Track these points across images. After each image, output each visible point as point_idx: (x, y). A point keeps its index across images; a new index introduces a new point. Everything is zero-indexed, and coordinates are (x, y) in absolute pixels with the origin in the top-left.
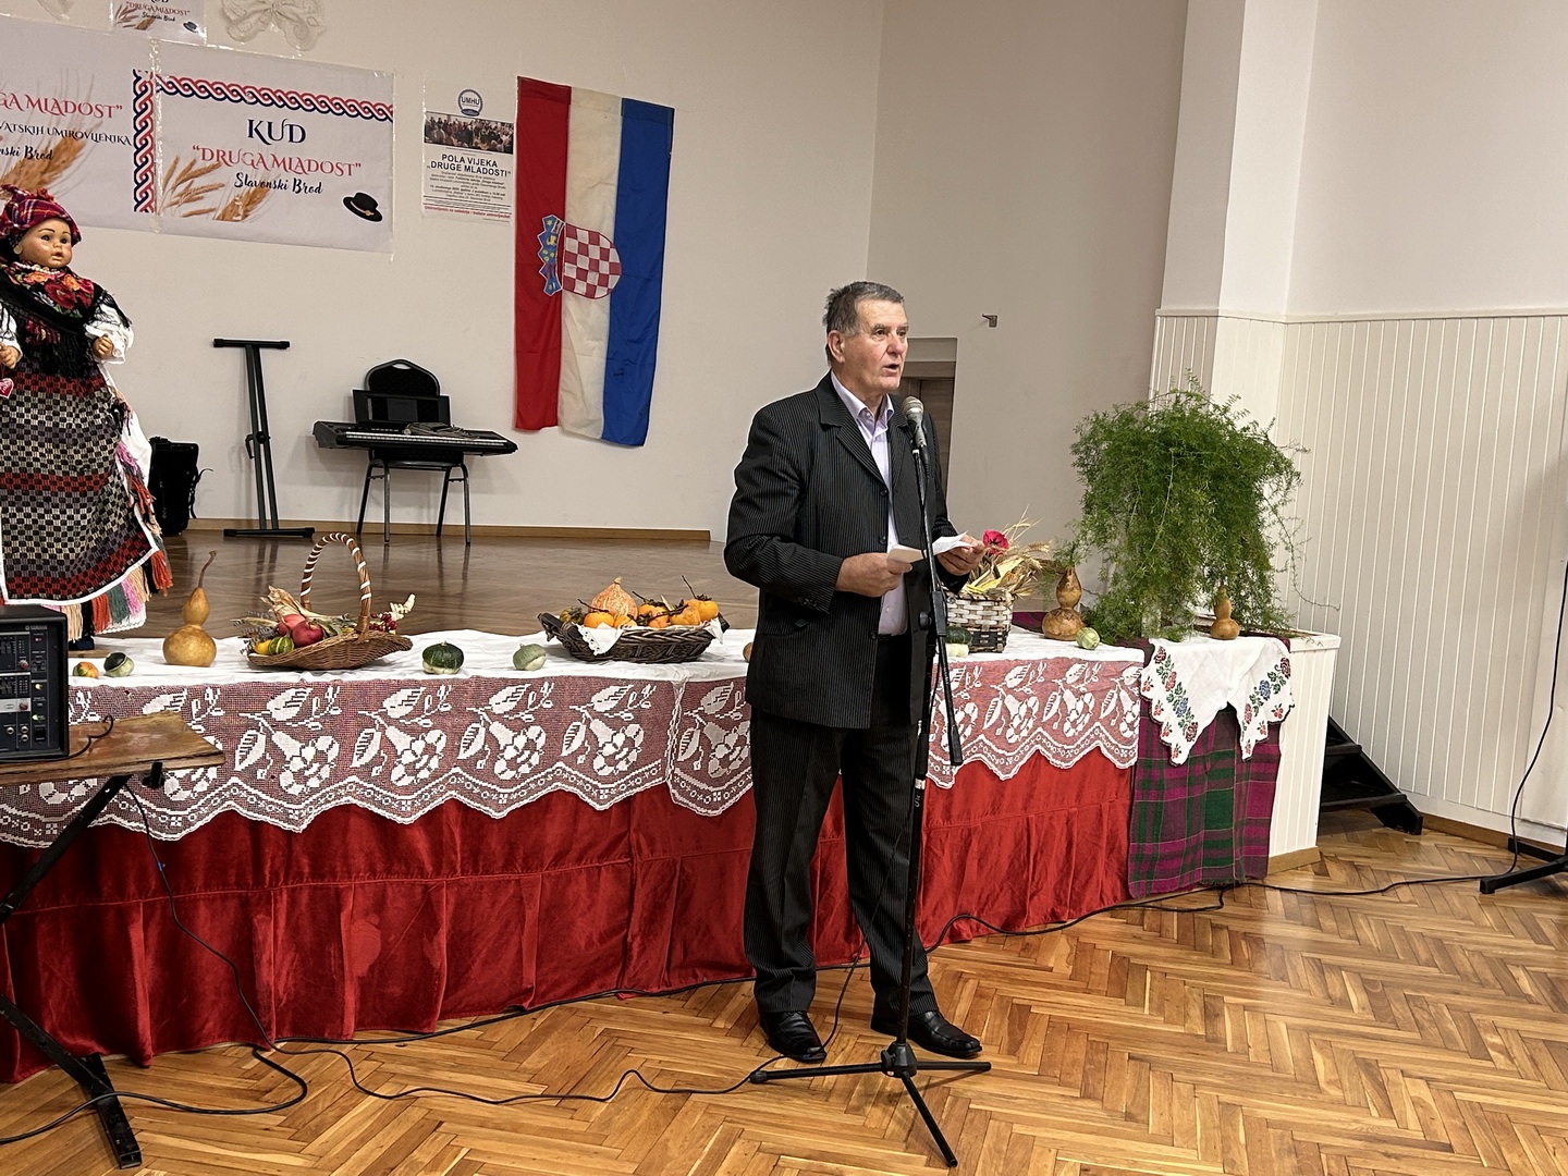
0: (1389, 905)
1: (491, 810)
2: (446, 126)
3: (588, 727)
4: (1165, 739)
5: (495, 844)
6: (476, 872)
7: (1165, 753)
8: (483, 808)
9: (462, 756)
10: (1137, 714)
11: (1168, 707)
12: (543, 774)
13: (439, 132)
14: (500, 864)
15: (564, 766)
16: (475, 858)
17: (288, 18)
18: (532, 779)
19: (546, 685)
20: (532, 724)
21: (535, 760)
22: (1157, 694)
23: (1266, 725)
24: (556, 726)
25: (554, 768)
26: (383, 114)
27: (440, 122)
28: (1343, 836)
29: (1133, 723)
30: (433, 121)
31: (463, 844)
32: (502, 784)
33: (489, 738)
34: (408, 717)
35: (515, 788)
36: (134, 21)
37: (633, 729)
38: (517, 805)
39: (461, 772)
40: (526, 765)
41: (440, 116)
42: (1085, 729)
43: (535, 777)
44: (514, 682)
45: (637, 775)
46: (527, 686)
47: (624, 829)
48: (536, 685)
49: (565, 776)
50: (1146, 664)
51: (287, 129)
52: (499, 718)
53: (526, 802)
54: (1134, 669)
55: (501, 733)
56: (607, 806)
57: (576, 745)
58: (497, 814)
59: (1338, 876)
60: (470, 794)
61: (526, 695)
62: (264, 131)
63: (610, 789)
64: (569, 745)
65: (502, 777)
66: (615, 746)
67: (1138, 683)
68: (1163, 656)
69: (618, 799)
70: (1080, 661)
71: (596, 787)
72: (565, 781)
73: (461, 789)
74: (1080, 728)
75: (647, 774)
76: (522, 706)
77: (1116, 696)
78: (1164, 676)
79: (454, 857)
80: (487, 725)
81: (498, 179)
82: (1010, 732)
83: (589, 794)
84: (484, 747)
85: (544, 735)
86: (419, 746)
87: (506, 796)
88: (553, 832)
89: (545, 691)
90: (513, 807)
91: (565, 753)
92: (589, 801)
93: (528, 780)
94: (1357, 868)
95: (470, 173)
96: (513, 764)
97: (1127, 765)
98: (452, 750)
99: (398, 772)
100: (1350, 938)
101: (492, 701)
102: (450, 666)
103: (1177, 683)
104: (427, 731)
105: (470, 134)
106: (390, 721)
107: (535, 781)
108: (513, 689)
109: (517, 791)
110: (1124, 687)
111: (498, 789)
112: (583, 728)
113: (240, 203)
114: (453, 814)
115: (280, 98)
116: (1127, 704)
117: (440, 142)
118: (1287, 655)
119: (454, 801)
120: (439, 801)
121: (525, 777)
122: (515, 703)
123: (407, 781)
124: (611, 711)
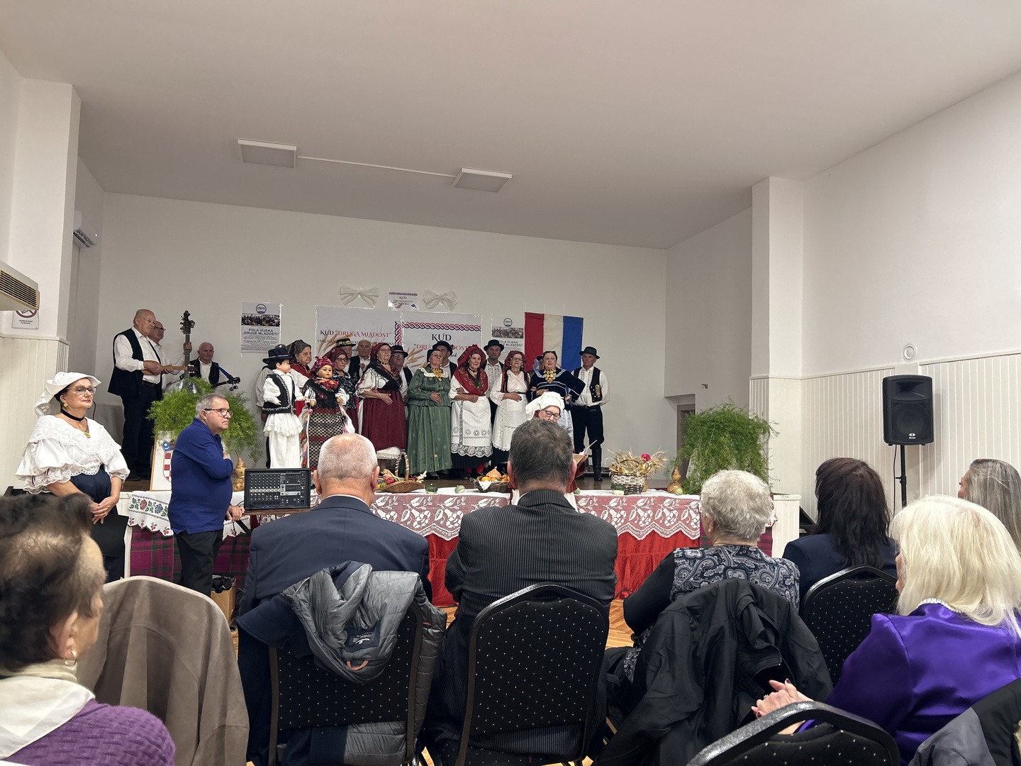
1: (445, 538)
2: (499, 331)
5: (446, 548)
6: (441, 558)
8: (443, 537)
9: (436, 519)
13: (497, 333)
16: (441, 553)
17: (445, 300)
19: (463, 498)
20: (458, 510)
26: (477, 328)
27: (497, 330)
30: (495, 330)
31: (437, 548)
32: (449, 529)
33: (444, 514)
34: (418, 506)
35: (453, 531)
36: (395, 306)
39: (435, 525)
41: (497, 328)
42: (675, 523)
44: (452, 497)
46: (456, 498)
48: (460, 497)
52: (448, 508)
55: (448, 513)
58: (447, 539)
60: (438, 532)
61: (456, 501)
65: (449, 527)
70: (669, 498)
73: (435, 530)
74: (672, 523)
76: (455, 504)
77: (688, 512)
80: (444, 510)
82: (641, 523)
84: (443, 517)
86: (422, 516)
87: (450, 533)
89: (462, 500)
96: (452, 523)
97: (695, 538)
98: (432, 518)
99: (415, 524)
101: (445, 502)
102: (433, 491)
104: (424, 511)
105: (508, 333)
106: (413, 507)
108: (452, 499)
110: (692, 509)
111: (447, 531)
114: (433, 538)
115: (442, 326)
116: (693, 515)
119: (433, 534)
120: (429, 534)
122: (453, 503)
123: (418, 526)
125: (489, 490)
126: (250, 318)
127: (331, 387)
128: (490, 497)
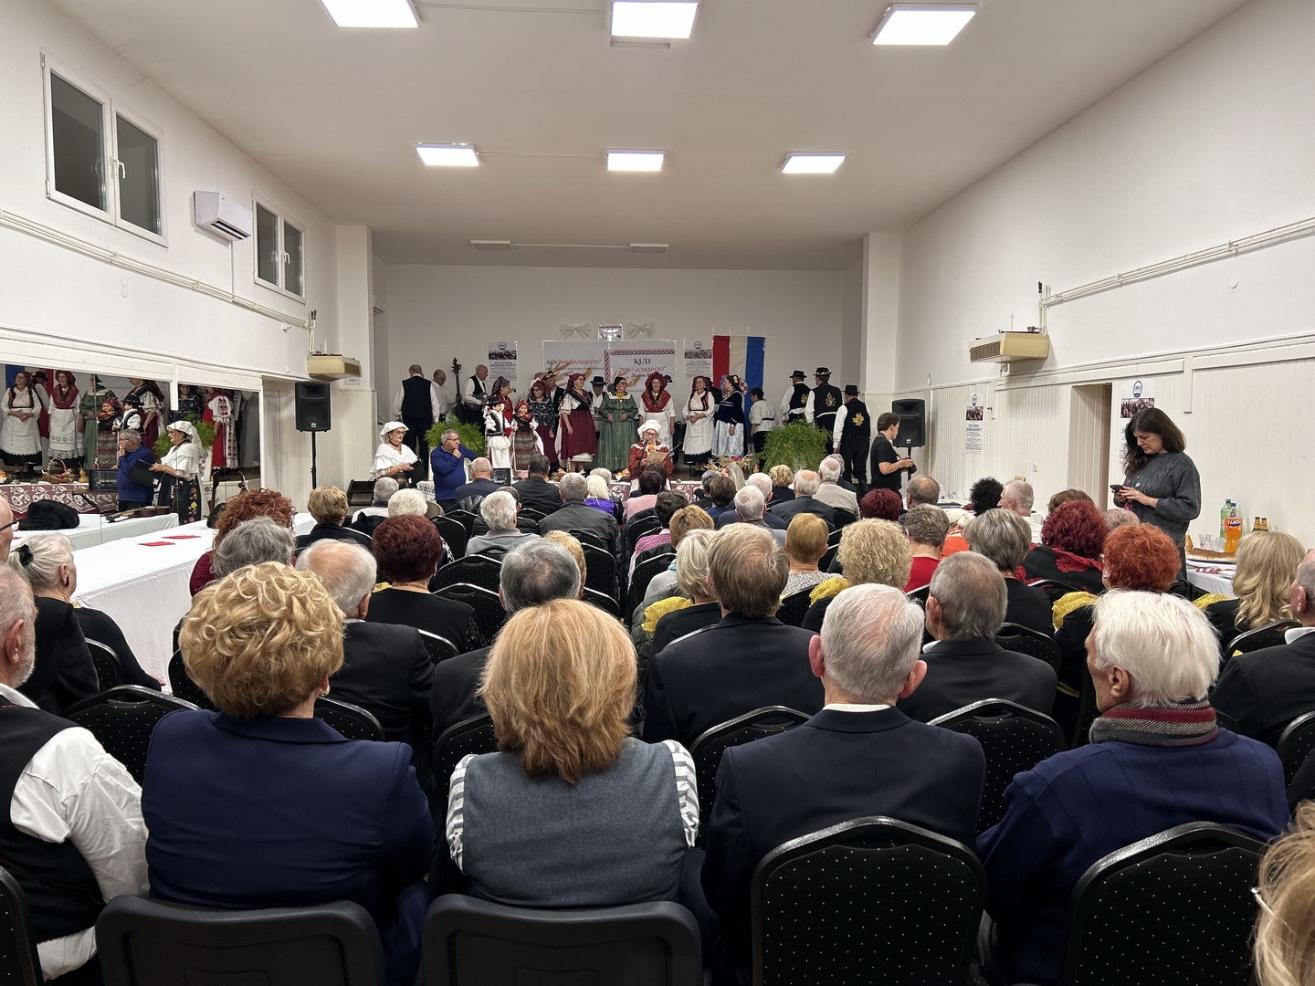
2: (691, 353)
13: (688, 355)
17: (645, 330)
26: (672, 352)
30: (687, 352)
41: (689, 350)
51: (645, 360)
62: (638, 361)
81: (707, 365)
95: (699, 365)
105: (698, 354)
115: (643, 352)
117: (689, 358)
125: (621, 481)
126: (495, 354)
127: (527, 419)
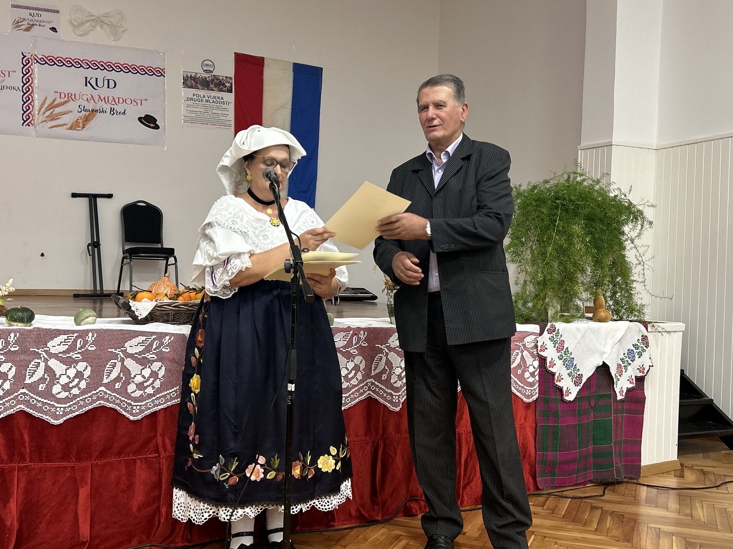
0: (721, 495)
1: (50, 418)
2: (194, 79)
3: (123, 364)
4: (558, 383)
5: (54, 442)
6: (41, 461)
7: (558, 393)
8: (45, 417)
9: (28, 381)
10: (536, 366)
11: (559, 363)
12: (89, 395)
13: (191, 82)
14: (59, 455)
15: (105, 390)
16: (41, 451)
17: (106, 24)
18: (81, 398)
19: (90, 335)
20: (80, 361)
21: (83, 385)
22: (550, 353)
23: (634, 379)
24: (98, 362)
25: (97, 391)
26: (160, 73)
27: (191, 77)
28: (701, 455)
29: (534, 372)
30: (187, 76)
31: (31, 441)
32: (59, 401)
33: (48, 369)
35: (69, 404)
36: (23, 27)
37: (156, 366)
38: (71, 416)
39: (27, 392)
40: (77, 389)
41: (191, 74)
43: (84, 397)
44: (65, 332)
45: (160, 397)
46: (76, 335)
47: (152, 435)
48: (83, 334)
49: (107, 396)
50: (541, 334)
51: (106, 82)
52: (56, 356)
53: (77, 413)
54: (533, 337)
55: (57, 366)
56: (140, 417)
57: (114, 375)
58: (55, 422)
59: (690, 477)
60: (34, 407)
61: (75, 341)
62: (93, 82)
63: (140, 406)
64: (109, 376)
65: (58, 396)
66: (143, 376)
67: (536, 346)
68: (553, 330)
69: (148, 412)
71: (130, 404)
72: (107, 400)
73: (27, 403)
75: (168, 397)
76: (72, 348)
77: (520, 354)
78: (555, 343)
79: (23, 450)
80: (46, 361)
81: (225, 106)
83: (125, 409)
84: (44, 375)
85: (89, 368)
87: (62, 409)
88: (98, 435)
89: (90, 339)
90: (68, 417)
91: (105, 381)
92: (125, 414)
93: (78, 399)
94: (704, 473)
95: (209, 103)
96: (66, 388)
97: (531, 400)
98: (20, 377)
100: (687, 515)
101: (50, 344)
102: (24, 321)
103: (565, 348)
105: (208, 82)
107: (84, 400)
108: (65, 337)
109: (70, 406)
110: (527, 350)
111: (55, 404)
112: (119, 364)
113: (81, 121)
114: (22, 421)
115: (102, 65)
116: (529, 360)
117: (191, 87)
118: (646, 333)
119: (22, 412)
120: (11, 411)
121: (75, 396)
122: (67, 346)
124: (140, 353)
128: (152, 333)
